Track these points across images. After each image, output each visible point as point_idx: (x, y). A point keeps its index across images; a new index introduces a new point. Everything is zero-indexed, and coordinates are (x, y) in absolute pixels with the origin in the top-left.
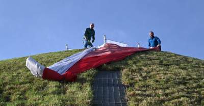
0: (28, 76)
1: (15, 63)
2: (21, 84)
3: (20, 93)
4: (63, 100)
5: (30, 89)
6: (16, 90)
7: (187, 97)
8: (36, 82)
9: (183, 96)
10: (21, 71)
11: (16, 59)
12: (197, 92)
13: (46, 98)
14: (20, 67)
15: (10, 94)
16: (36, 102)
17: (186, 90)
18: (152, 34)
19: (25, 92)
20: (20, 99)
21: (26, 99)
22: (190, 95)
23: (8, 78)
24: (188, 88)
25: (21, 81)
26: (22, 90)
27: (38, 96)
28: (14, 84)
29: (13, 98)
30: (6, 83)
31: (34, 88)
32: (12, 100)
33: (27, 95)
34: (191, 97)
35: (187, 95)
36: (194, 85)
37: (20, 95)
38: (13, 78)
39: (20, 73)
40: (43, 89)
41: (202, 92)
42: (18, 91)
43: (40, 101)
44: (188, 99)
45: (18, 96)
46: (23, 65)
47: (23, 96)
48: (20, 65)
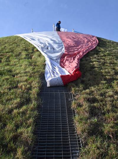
0: (10, 48)
1: (3, 40)
2: (7, 52)
3: (6, 58)
4: (30, 62)
5: (12, 56)
6: (4, 56)
7: (97, 62)
8: (15, 52)
9: (95, 61)
10: (6, 45)
11: (3, 38)
12: (103, 59)
13: (21, 61)
14: (6, 43)
15: (1, 58)
16: (16, 63)
17: (97, 57)
19: (9, 57)
20: (6, 61)
21: (10, 61)
22: (99, 60)
24: (98, 57)
25: (7, 51)
26: (7, 56)
27: (16, 60)
28: (3, 53)
29: (3, 60)
31: (14, 55)
32: (2, 62)
33: (10, 59)
34: (99, 62)
35: (97, 60)
36: (102, 55)
37: (7, 59)
38: (2, 50)
39: (6, 46)
40: (19, 55)
41: (106, 59)
42: (6, 57)
43: (17, 63)
44: (97, 63)
45: (5, 60)
46: (8, 41)
47: (8, 60)
48: (6, 41)
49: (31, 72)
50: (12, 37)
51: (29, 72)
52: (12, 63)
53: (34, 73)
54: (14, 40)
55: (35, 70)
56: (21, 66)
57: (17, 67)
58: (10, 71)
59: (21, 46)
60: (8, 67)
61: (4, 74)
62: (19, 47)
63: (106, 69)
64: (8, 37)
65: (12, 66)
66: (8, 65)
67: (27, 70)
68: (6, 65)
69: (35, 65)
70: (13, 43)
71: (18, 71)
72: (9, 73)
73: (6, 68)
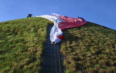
0: (24, 26)
2: (21, 28)
4: (36, 35)
5: (24, 30)
8: (27, 28)
9: (78, 34)
10: (21, 24)
11: (19, 19)
12: (83, 33)
13: (30, 34)
14: (21, 22)
15: (18, 32)
20: (21, 34)
21: (23, 34)
24: (80, 31)
26: (21, 30)
27: (27, 33)
28: (19, 29)
29: (18, 33)
30: (16, 28)
31: (26, 30)
33: (24, 32)
34: (81, 34)
36: (83, 30)
37: (21, 32)
38: (18, 26)
40: (29, 30)
41: (85, 33)
43: (28, 35)
49: (37, 40)
51: (35, 41)
52: (24, 35)
53: (39, 41)
55: (40, 39)
56: (30, 37)
57: (28, 37)
60: (22, 37)
61: (19, 42)
62: (29, 25)
63: (85, 39)
64: (22, 19)
65: (24, 36)
67: (34, 39)
68: (20, 36)
69: (39, 36)
70: (25, 23)
71: (28, 40)
72: (22, 41)
73: (20, 38)
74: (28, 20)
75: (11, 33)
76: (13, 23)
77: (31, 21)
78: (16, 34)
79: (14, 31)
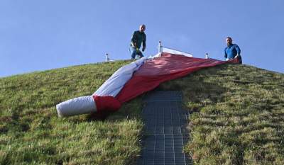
0: (53, 97)
1: (35, 79)
2: (43, 107)
3: (43, 119)
4: (101, 130)
6: (37, 115)
7: (273, 127)
9: (267, 126)
10: (43, 89)
11: (37, 73)
14: (42, 85)
15: (30, 121)
16: (65, 132)
17: (271, 117)
18: (230, 40)
19: (49, 118)
20: (42, 127)
21: (50, 127)
22: (275, 125)
23: (25, 99)
24: (274, 115)
25: (44, 103)
26: (45, 115)
27: (68, 124)
28: (34, 108)
29: (32, 126)
30: (23, 106)
32: (32, 129)
33: (52, 122)
34: (277, 128)
35: (272, 124)
36: (283, 111)
37: (43, 122)
38: (33, 100)
39: (42, 93)
42: (40, 116)
43: (70, 131)
44: (273, 130)
45: (39, 124)
46: (47, 81)
47: (46, 124)
48: (43, 81)
49: (104, 152)
50: (57, 70)
51: (99, 153)
52: (54, 132)
53: (113, 155)
54: (64, 79)
55: (116, 148)
56: (80, 138)
57: (70, 140)
58: (52, 151)
59: (79, 91)
60: (46, 141)
61: (36, 158)
62: (75, 94)
64: (48, 71)
65: (54, 138)
66: (46, 136)
67: (93, 149)
68: (40, 137)
69: (113, 137)
70: (60, 86)
71: (70, 152)
72: (48, 156)
73: (40, 143)
74: (69, 76)
75: (5, 124)
76: (13, 88)
77: (80, 78)
78: (25, 128)
79: (16, 117)
